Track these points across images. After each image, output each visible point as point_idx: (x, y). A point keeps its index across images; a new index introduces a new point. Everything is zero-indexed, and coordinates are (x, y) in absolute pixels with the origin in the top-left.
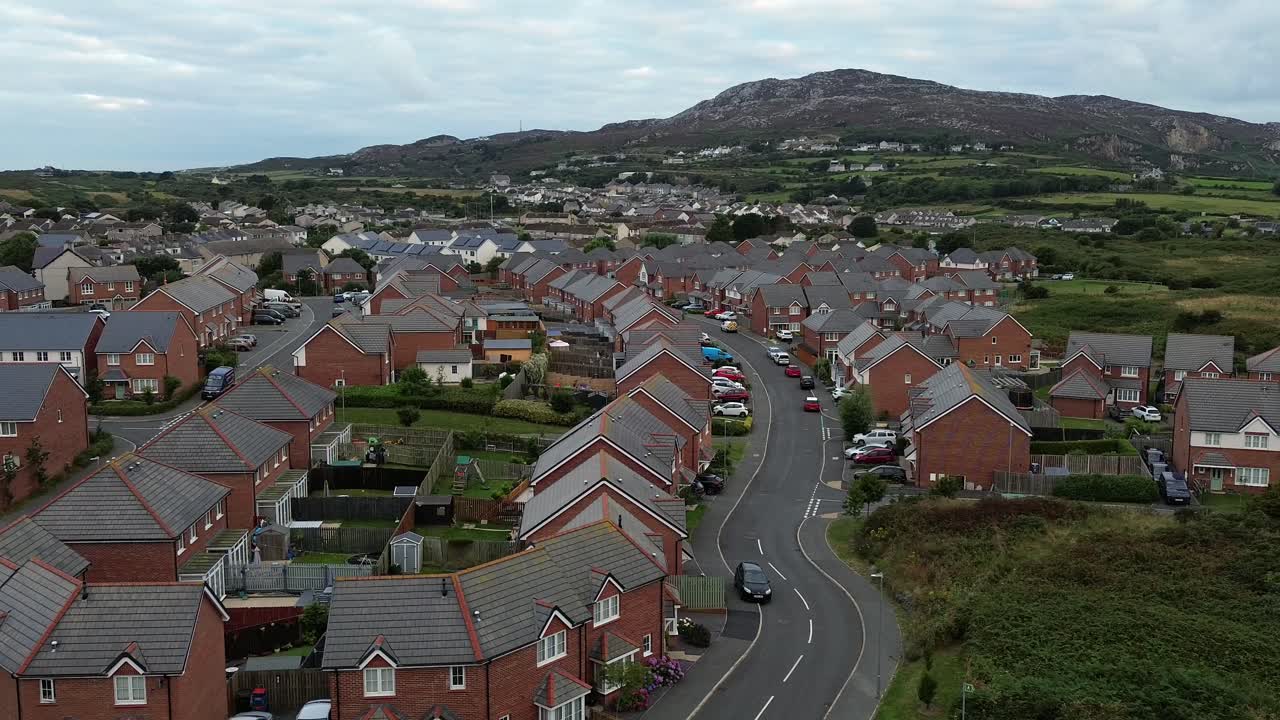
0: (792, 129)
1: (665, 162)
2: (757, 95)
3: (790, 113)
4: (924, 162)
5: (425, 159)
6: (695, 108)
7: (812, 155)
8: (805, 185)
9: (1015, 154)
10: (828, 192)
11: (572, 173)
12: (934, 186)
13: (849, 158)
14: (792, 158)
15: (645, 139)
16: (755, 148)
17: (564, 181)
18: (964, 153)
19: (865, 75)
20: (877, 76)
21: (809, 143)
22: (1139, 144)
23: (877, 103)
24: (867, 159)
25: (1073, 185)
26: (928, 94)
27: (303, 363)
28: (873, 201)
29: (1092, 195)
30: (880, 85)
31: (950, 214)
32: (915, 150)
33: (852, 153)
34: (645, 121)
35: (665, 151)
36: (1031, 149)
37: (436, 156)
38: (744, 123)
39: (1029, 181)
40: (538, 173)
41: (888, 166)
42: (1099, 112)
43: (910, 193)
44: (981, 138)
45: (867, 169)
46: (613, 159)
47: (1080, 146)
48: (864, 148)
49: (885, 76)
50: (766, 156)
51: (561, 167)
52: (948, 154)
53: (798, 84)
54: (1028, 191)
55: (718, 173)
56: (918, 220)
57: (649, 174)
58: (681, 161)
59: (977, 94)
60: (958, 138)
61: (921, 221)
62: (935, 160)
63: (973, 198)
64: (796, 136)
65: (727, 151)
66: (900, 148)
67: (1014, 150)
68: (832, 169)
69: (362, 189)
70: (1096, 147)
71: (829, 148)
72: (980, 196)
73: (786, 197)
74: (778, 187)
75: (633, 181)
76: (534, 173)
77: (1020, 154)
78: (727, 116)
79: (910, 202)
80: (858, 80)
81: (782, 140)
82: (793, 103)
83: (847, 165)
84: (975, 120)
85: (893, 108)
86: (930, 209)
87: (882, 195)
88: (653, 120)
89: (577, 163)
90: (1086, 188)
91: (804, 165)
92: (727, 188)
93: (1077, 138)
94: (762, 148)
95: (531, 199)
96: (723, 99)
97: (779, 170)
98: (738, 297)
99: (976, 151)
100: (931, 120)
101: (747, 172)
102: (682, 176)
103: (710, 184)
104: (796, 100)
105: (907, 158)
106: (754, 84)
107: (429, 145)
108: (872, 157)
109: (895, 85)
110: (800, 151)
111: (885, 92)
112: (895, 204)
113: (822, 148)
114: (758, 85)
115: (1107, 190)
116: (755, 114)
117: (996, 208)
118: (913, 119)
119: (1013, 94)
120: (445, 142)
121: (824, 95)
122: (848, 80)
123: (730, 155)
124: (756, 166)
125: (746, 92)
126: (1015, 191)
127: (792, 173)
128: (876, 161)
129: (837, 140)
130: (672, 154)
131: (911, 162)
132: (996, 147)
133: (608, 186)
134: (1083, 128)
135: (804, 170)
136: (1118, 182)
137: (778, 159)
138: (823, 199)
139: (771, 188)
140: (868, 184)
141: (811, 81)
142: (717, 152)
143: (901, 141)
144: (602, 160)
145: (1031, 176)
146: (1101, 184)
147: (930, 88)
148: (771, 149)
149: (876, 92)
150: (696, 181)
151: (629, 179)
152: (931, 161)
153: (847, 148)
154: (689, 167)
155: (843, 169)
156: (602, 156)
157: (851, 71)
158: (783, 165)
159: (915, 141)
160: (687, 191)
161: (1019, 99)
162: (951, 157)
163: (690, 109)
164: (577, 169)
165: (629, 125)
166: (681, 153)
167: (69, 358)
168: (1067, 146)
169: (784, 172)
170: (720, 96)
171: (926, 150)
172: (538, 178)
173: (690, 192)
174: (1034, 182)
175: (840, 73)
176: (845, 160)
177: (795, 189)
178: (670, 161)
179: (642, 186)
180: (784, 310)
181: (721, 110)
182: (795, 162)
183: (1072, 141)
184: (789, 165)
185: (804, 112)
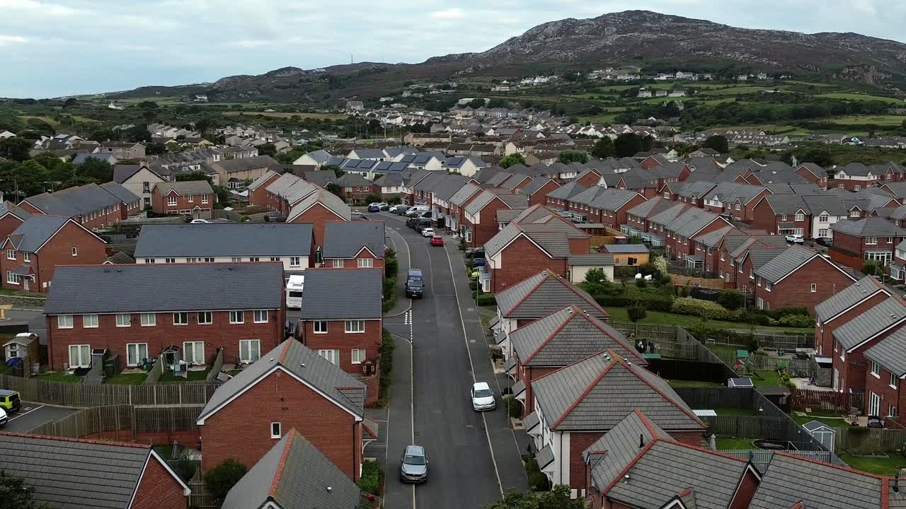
0: (598, 60)
1: (493, 89)
2: (560, 33)
3: (592, 48)
4: (718, 89)
5: (278, 87)
6: (506, 43)
7: (620, 83)
8: (624, 109)
9: (795, 82)
10: (647, 115)
11: (416, 99)
12: (740, 110)
13: (654, 86)
14: (604, 85)
15: (470, 70)
16: (570, 77)
17: (411, 106)
18: (751, 81)
19: (651, 16)
20: (661, 16)
21: (615, 72)
22: (889, 74)
23: (667, 39)
24: (669, 86)
25: (857, 109)
26: (706, 31)
27: (499, 266)
28: (688, 122)
29: (875, 117)
30: (664, 24)
31: (762, 133)
32: (708, 79)
33: (655, 82)
34: (463, 54)
35: (491, 80)
36: (805, 78)
37: (288, 85)
38: (553, 57)
39: (821, 105)
40: (387, 99)
41: (689, 93)
42: (851, 47)
43: (720, 116)
44: (761, 68)
45: (671, 95)
46: (447, 87)
47: (845, 75)
48: (664, 78)
49: (668, 17)
50: (580, 84)
51: (406, 94)
52: (736, 82)
53: (593, 23)
54: (820, 114)
55: (545, 99)
56: (737, 139)
57: (487, 100)
58: (507, 89)
59: (747, 31)
60: (742, 69)
61: (740, 139)
62: (728, 87)
63: (775, 120)
64: (604, 68)
65: (545, 80)
66: (695, 78)
67: (792, 79)
68: (640, 95)
69: (244, 113)
70: (858, 76)
71: (633, 77)
72: (781, 118)
73: (610, 119)
74: (601, 111)
75: (474, 106)
76: (383, 100)
77: (799, 82)
78: (536, 51)
79: (723, 123)
80: (645, 20)
81: (591, 71)
82: (592, 39)
83: (654, 92)
84: (755, 54)
85: (682, 44)
86: (743, 129)
87: (695, 117)
88: (471, 53)
89: (418, 91)
90: (868, 111)
91: (616, 92)
92: (557, 112)
93: (842, 69)
94: (574, 77)
95: (393, 121)
96: (530, 36)
97: (596, 96)
98: (720, 205)
99: (760, 80)
100: (716, 54)
101: (570, 98)
102: (515, 101)
103: (540, 108)
104: (593, 36)
105: (703, 86)
106: (556, 23)
107: (279, 75)
108: (672, 85)
109: (677, 24)
110: (609, 80)
111: (668, 30)
112: (708, 125)
113: (626, 77)
114: (560, 24)
115: (886, 113)
116: (562, 49)
117: (797, 128)
118: (701, 53)
119: (778, 32)
120: (293, 73)
121: (618, 32)
122: (637, 19)
123: (548, 83)
124: (574, 93)
125: (550, 30)
126: (810, 113)
127: (608, 99)
128: (677, 88)
129: (639, 70)
130: (498, 83)
131: (707, 89)
132: (777, 76)
133: (453, 110)
134: (846, 60)
135: (617, 96)
136: (893, 106)
137: (591, 87)
138: (644, 121)
139: (595, 111)
140: (681, 108)
141: (605, 20)
142: (536, 81)
143: (695, 72)
144: (439, 88)
145: (820, 100)
146: (881, 108)
147: (707, 26)
148: (583, 78)
149: (662, 31)
150: (528, 105)
151: (468, 104)
152: (724, 88)
153: (649, 78)
154: (516, 94)
155: (649, 95)
156: (437, 85)
157: (638, 12)
158: (596, 92)
159: (707, 71)
160: (522, 114)
161: (783, 35)
162: (741, 85)
163: (502, 44)
164: (421, 95)
165: (449, 58)
166: (505, 82)
167: (298, 263)
168: (834, 76)
169: (601, 98)
170: (526, 33)
171: (717, 80)
172: (387, 104)
173: (526, 115)
174: (824, 105)
175: (628, 13)
176: (650, 87)
177: (616, 113)
178: (498, 89)
179: (481, 110)
180: (791, 217)
181: (529, 44)
182: (607, 89)
183: (838, 72)
184: (604, 92)
185: (605, 47)
